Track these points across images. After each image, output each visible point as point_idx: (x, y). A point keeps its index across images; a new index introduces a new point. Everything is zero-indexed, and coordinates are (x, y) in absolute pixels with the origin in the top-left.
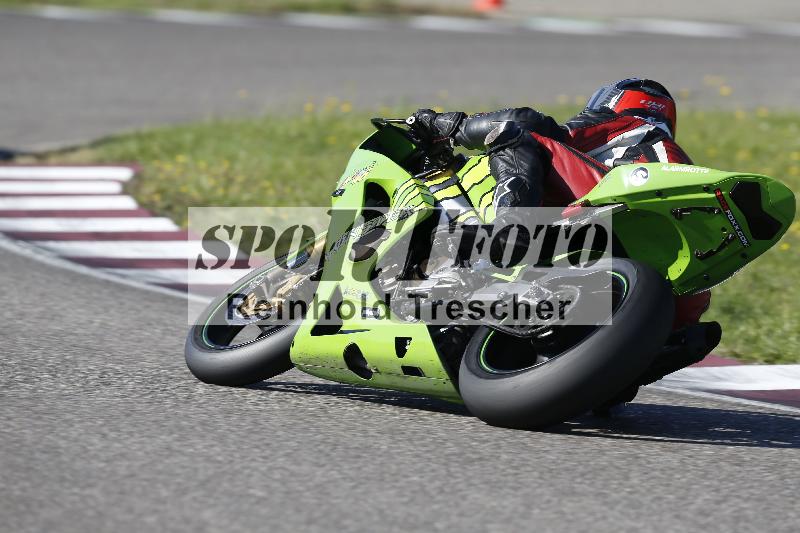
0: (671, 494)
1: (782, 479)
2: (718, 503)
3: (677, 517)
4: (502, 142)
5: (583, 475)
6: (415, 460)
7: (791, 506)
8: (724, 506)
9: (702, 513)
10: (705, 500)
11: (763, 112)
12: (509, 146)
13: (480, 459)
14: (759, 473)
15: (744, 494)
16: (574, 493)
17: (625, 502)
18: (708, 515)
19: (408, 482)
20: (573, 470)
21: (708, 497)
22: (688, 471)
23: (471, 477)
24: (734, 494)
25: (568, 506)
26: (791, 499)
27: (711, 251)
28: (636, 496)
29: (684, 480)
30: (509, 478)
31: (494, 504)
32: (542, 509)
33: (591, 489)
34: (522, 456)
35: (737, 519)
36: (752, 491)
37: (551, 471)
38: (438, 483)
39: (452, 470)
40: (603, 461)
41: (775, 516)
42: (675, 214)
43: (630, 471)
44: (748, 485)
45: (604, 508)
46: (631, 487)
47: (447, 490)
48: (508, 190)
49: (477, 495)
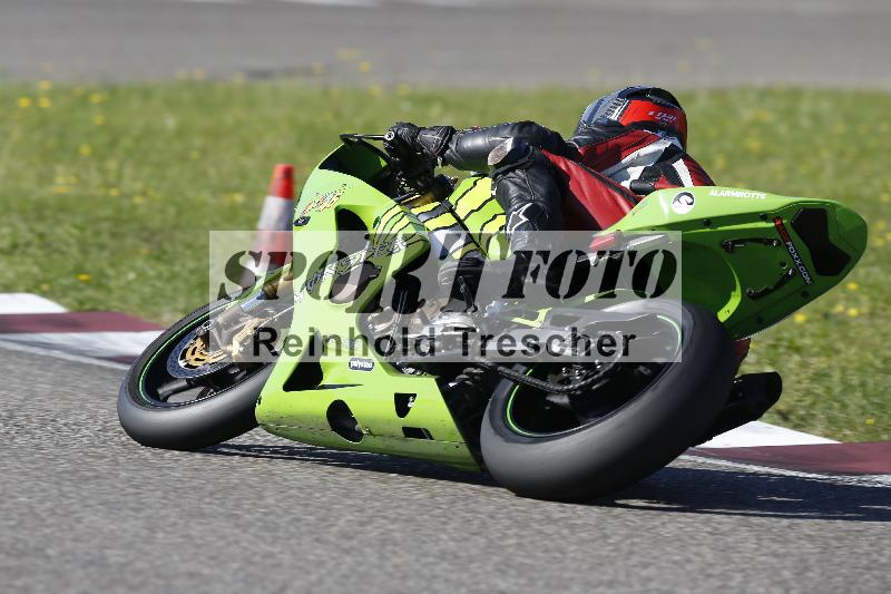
0: (311, 515)
1: (433, 497)
2: (362, 524)
3: (317, 540)
4: (510, 162)
5: (212, 494)
6: (22, 478)
7: (442, 527)
8: (369, 528)
9: (346, 536)
10: (349, 521)
11: (404, 90)
12: (520, 167)
13: (97, 477)
14: (407, 491)
15: (391, 514)
16: (203, 515)
17: (260, 524)
18: (351, 538)
19: (16, 504)
20: (201, 489)
21: (351, 518)
22: (329, 489)
23: (86, 498)
24: (381, 514)
25: (196, 529)
26: (443, 519)
27: (766, 289)
28: (271, 517)
29: (324, 499)
30: (130, 498)
31: (112, 527)
32: (167, 532)
33: (221, 510)
34: (145, 473)
35: (384, 543)
36: (399, 511)
37: (176, 490)
38: (48, 505)
39: (65, 489)
40: (234, 478)
41: (425, 539)
42: (726, 247)
43: (264, 489)
44: (395, 504)
45: (236, 531)
46: (265, 507)
47: (59, 511)
48: (525, 219)
49: (93, 518)
